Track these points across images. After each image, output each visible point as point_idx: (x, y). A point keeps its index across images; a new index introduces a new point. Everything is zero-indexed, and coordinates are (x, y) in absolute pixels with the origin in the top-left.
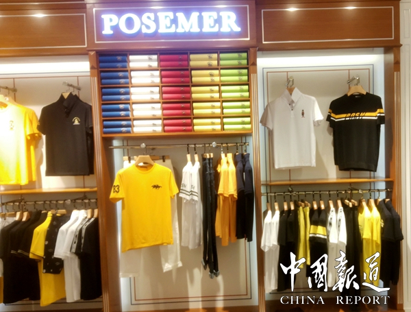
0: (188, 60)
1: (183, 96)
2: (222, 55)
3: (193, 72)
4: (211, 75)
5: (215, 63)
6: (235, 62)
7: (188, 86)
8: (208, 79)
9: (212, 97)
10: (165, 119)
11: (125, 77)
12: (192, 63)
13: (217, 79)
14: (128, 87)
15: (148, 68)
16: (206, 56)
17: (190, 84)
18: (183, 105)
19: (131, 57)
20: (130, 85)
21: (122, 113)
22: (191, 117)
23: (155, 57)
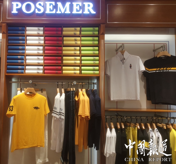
0: (62, 31)
1: (57, 52)
2: (83, 29)
3: (64, 38)
4: (76, 40)
5: (78, 33)
6: (91, 33)
7: (61, 46)
8: (73, 43)
9: (75, 53)
10: (45, 66)
11: (23, 40)
12: (64, 33)
13: (79, 42)
14: (24, 46)
15: (37, 35)
16: (73, 29)
17: (62, 45)
18: (56, 58)
19: (28, 28)
20: (25, 45)
21: (19, 61)
22: (62, 65)
23: (42, 28)
